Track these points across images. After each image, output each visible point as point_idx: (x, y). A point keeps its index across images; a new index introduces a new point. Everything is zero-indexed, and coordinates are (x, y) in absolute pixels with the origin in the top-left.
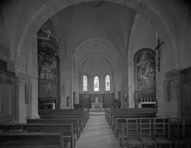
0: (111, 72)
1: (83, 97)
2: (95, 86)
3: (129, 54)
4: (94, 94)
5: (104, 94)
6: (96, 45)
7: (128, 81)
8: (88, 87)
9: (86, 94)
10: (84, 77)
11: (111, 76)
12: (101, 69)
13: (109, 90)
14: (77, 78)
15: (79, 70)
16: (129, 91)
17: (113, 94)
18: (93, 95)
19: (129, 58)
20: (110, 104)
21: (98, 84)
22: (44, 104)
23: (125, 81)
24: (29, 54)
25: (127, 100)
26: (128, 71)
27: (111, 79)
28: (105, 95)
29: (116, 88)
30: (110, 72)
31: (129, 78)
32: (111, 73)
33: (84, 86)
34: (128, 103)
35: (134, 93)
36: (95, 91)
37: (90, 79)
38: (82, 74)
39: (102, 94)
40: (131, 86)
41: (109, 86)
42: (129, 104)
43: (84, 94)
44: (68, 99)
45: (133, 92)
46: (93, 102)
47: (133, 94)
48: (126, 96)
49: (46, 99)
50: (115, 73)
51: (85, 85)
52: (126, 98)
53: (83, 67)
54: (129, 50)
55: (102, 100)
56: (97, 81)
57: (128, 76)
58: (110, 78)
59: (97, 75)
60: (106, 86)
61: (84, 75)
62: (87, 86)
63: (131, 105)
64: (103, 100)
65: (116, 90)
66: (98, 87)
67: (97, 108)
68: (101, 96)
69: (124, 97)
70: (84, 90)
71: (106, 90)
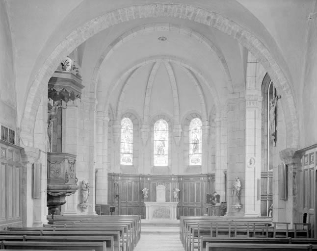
0: (207, 111)
1: (120, 183)
2: (155, 152)
3: (248, 74)
4: (151, 174)
5: (182, 177)
6: (162, 39)
7: (245, 146)
8: (136, 154)
9: (128, 176)
10: (123, 122)
11: (207, 123)
12: (176, 100)
13: (199, 164)
14: (104, 129)
15: (110, 105)
16: (246, 173)
17: (211, 177)
18: (151, 177)
19: (248, 84)
20: (202, 207)
21: (167, 144)
22: (54, 201)
23: (238, 145)
24: (37, 111)
25: (242, 195)
26: (245, 120)
27: (207, 131)
28: (186, 178)
29: (217, 160)
30: (204, 110)
31: (247, 139)
32: (204, 114)
33: (122, 151)
34: (243, 204)
35: (260, 178)
36: (155, 165)
37: (142, 130)
38: (119, 113)
39: (179, 177)
40: (253, 160)
41: (200, 151)
42: (247, 207)
43: (123, 176)
44: (82, 189)
45: (259, 176)
46: (148, 199)
47: (258, 181)
48: (239, 186)
49: (60, 190)
50: (218, 115)
51: (126, 146)
52: (239, 189)
53: (123, 93)
54: (249, 64)
55: (176, 196)
56: (163, 136)
57: (245, 133)
58: (203, 130)
59: (163, 117)
60: (191, 152)
61: (122, 117)
62: (131, 152)
63: (252, 209)
64: (180, 194)
65: (217, 166)
66: (166, 152)
67: (161, 217)
68: (174, 181)
69: (233, 188)
70: (123, 163)
71: (192, 164)
